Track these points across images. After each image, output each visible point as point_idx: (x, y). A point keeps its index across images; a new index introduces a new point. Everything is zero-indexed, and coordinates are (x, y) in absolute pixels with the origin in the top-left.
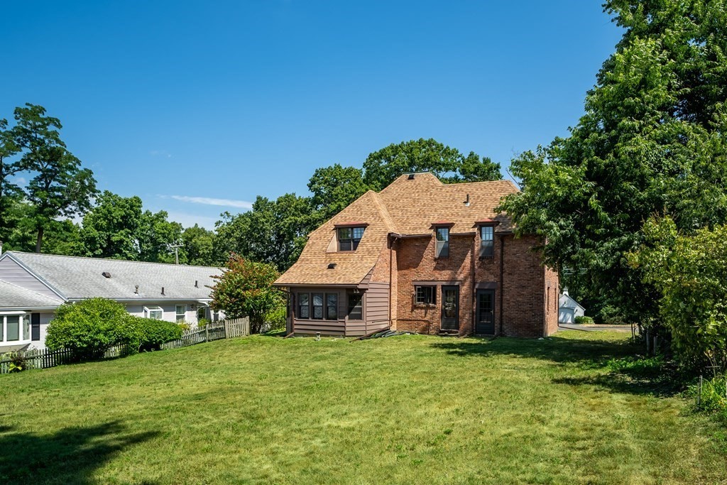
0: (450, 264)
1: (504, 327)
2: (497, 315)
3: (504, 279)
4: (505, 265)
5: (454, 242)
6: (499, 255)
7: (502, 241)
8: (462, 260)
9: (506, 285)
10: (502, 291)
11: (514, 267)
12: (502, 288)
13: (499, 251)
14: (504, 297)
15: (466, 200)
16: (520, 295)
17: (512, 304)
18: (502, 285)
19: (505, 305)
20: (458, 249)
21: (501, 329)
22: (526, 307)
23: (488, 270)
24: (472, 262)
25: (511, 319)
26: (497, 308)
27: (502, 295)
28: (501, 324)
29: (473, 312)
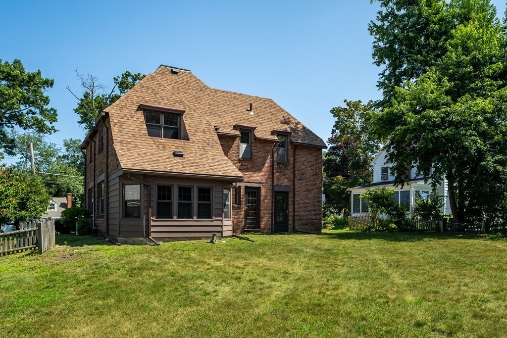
0: (252, 167)
1: (296, 224)
2: (291, 215)
3: (296, 183)
4: (296, 172)
5: (256, 146)
6: (292, 162)
7: (295, 150)
8: (263, 164)
9: (297, 189)
10: (294, 195)
11: (302, 174)
12: (294, 191)
13: (292, 159)
14: (296, 199)
15: (249, 109)
16: (307, 198)
17: (301, 205)
18: (294, 188)
19: (296, 206)
20: (260, 153)
21: (294, 227)
22: (310, 207)
23: (284, 175)
24: (272, 166)
25: (301, 218)
26: (291, 209)
27: (294, 198)
28: (294, 222)
29: (272, 211)
